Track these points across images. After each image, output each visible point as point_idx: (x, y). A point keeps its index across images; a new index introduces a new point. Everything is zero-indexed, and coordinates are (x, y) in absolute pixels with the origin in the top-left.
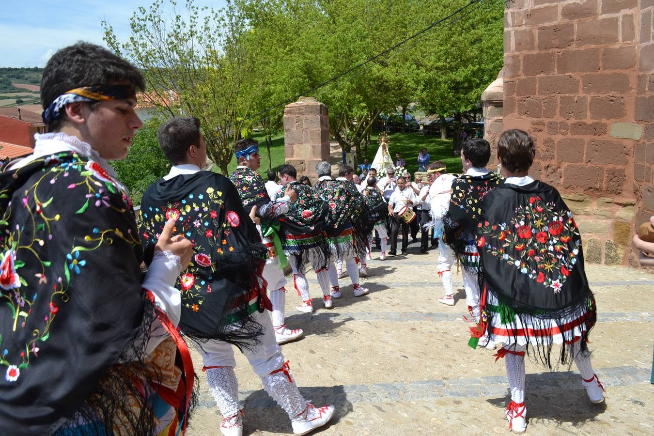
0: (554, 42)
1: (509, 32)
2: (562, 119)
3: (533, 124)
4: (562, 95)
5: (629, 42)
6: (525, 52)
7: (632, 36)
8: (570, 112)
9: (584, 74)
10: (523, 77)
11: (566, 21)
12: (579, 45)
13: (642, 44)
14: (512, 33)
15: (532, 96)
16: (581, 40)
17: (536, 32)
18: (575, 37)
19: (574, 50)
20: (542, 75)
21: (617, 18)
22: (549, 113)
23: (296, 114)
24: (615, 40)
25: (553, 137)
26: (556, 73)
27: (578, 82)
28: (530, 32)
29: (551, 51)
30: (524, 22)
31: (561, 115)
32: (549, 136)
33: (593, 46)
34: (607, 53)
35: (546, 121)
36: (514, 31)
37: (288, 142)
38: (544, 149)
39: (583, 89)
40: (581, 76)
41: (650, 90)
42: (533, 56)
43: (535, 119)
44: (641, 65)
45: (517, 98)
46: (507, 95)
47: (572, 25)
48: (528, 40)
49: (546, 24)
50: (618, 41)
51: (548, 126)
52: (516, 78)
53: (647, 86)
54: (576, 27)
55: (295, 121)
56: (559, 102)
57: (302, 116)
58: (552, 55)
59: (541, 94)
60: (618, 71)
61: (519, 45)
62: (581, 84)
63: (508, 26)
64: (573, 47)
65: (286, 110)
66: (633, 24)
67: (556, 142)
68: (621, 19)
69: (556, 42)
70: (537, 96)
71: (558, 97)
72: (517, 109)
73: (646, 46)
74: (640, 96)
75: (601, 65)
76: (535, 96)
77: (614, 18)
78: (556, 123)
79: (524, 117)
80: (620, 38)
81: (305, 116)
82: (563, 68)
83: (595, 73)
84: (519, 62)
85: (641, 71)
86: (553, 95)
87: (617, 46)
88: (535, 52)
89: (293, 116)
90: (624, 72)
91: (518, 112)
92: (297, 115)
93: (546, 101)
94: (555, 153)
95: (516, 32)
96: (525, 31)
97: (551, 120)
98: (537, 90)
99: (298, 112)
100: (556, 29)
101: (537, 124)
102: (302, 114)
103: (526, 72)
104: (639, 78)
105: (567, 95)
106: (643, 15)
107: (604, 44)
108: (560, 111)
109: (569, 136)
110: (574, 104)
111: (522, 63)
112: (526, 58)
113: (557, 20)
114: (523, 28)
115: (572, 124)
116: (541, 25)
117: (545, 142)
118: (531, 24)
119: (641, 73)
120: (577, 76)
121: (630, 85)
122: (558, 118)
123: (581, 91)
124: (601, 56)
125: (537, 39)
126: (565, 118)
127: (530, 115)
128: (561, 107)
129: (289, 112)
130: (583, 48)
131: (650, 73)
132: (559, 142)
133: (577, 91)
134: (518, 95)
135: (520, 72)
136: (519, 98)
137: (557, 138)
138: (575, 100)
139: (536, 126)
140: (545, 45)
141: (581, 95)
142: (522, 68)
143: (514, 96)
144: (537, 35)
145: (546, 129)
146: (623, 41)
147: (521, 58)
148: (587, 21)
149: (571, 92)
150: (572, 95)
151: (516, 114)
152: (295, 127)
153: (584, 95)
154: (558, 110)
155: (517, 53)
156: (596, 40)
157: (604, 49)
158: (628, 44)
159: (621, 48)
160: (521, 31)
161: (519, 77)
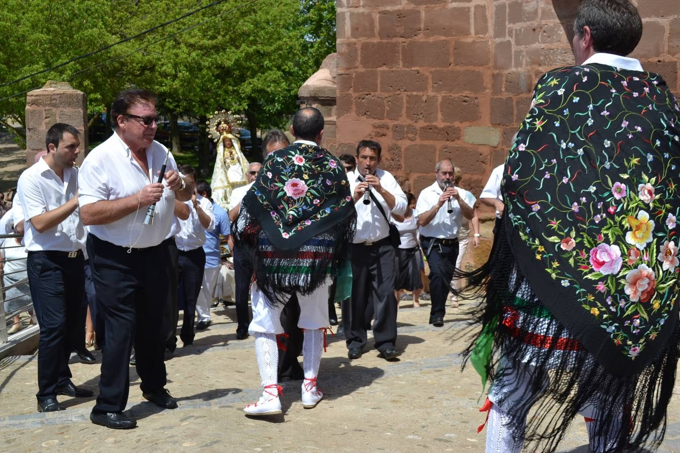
0: (398, 30)
1: (343, 13)
2: (409, 122)
3: (375, 127)
4: (409, 93)
5: (482, 36)
6: (363, 40)
7: (485, 30)
8: (419, 113)
9: (434, 69)
10: (361, 70)
11: (412, 6)
12: (427, 36)
13: (497, 39)
14: (347, 15)
15: (373, 94)
16: (430, 30)
17: (376, 17)
18: (422, 26)
19: (422, 40)
20: (385, 68)
21: (469, 8)
22: (394, 113)
23: (45, 105)
24: (467, 33)
25: (399, 143)
26: (400, 66)
27: (427, 78)
28: (369, 15)
29: (394, 40)
30: (362, 3)
31: (408, 117)
32: (395, 142)
33: (443, 38)
34: (458, 46)
35: (391, 123)
36: (349, 14)
37: (33, 147)
38: (389, 158)
39: (433, 87)
40: (431, 72)
41: (507, 90)
42: (373, 45)
43: (377, 122)
44: (495, 62)
45: (355, 95)
46: (342, 91)
47: (419, 12)
48: (367, 24)
49: (389, 8)
50: (470, 34)
51: (392, 129)
52: (352, 71)
53: (503, 86)
54: (423, 15)
55: (44, 116)
56: (405, 101)
57: (54, 110)
58: (396, 45)
59: (384, 91)
60: (471, 68)
61: (355, 30)
62: (430, 81)
63: (341, 6)
64: (420, 38)
65: (29, 99)
66: (486, 16)
67: (403, 150)
68: (472, 10)
69: (400, 30)
70: (378, 93)
71: (404, 95)
72: (354, 108)
73: (501, 43)
74: (495, 97)
75: (452, 60)
76: (377, 93)
77: (465, 8)
78: (402, 127)
79: (364, 118)
80: (472, 31)
81: (61, 109)
82: (409, 60)
83: (445, 69)
84: (356, 50)
85: (496, 69)
86: (398, 92)
87: (469, 40)
88: (376, 40)
89: (41, 108)
90: (477, 69)
91: (356, 111)
92: (47, 108)
93: (390, 99)
94: (402, 162)
95: (352, 14)
96: (363, 14)
97: (396, 123)
98: (379, 85)
99: (49, 102)
100: (400, 15)
101: (380, 127)
102: (55, 106)
103: (365, 63)
104: (494, 77)
105: (415, 93)
106: (496, 7)
107: (456, 36)
108: (406, 112)
109: (418, 141)
110: (423, 105)
111: (359, 52)
112: (365, 47)
113: (401, 4)
114: (361, 10)
115: (421, 128)
116: (382, 9)
117: (390, 149)
118: (370, 6)
119: (496, 72)
120: (425, 71)
121: (485, 85)
122: (404, 121)
123: (430, 89)
124: (451, 50)
125: (378, 25)
126: (412, 120)
127: (370, 117)
128: (407, 107)
129: (33, 103)
130: (431, 39)
131: (506, 72)
132: (407, 149)
133: (424, 89)
134: (355, 91)
135: (358, 64)
136: (357, 94)
137: (405, 144)
138: (424, 99)
139: (378, 130)
140: (386, 33)
141: (431, 93)
142: (359, 58)
143: (351, 91)
144: (378, 20)
145: (390, 133)
146: (475, 35)
147: (359, 46)
148: (436, 9)
149: (419, 90)
150: (421, 94)
151: (353, 114)
152: (44, 124)
153: (433, 94)
154: (404, 111)
155: (353, 40)
156: (446, 31)
157: (456, 42)
158: (481, 38)
159: (474, 42)
160: (359, 14)
161: (357, 70)
